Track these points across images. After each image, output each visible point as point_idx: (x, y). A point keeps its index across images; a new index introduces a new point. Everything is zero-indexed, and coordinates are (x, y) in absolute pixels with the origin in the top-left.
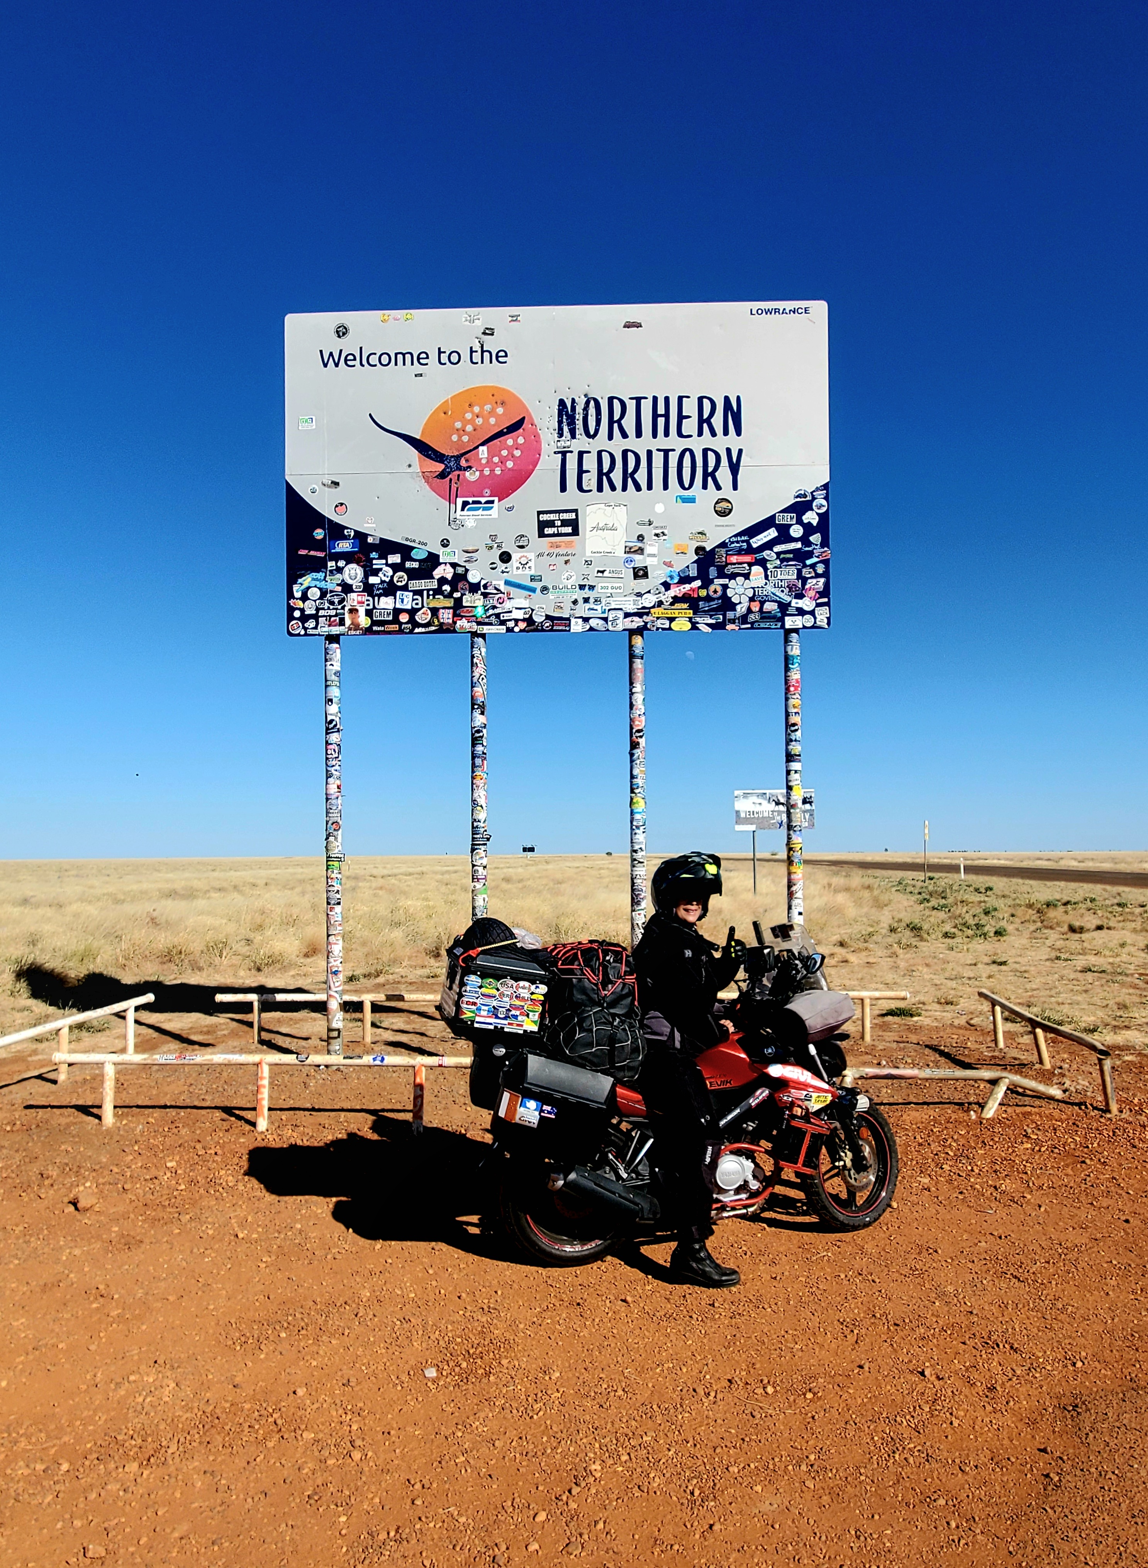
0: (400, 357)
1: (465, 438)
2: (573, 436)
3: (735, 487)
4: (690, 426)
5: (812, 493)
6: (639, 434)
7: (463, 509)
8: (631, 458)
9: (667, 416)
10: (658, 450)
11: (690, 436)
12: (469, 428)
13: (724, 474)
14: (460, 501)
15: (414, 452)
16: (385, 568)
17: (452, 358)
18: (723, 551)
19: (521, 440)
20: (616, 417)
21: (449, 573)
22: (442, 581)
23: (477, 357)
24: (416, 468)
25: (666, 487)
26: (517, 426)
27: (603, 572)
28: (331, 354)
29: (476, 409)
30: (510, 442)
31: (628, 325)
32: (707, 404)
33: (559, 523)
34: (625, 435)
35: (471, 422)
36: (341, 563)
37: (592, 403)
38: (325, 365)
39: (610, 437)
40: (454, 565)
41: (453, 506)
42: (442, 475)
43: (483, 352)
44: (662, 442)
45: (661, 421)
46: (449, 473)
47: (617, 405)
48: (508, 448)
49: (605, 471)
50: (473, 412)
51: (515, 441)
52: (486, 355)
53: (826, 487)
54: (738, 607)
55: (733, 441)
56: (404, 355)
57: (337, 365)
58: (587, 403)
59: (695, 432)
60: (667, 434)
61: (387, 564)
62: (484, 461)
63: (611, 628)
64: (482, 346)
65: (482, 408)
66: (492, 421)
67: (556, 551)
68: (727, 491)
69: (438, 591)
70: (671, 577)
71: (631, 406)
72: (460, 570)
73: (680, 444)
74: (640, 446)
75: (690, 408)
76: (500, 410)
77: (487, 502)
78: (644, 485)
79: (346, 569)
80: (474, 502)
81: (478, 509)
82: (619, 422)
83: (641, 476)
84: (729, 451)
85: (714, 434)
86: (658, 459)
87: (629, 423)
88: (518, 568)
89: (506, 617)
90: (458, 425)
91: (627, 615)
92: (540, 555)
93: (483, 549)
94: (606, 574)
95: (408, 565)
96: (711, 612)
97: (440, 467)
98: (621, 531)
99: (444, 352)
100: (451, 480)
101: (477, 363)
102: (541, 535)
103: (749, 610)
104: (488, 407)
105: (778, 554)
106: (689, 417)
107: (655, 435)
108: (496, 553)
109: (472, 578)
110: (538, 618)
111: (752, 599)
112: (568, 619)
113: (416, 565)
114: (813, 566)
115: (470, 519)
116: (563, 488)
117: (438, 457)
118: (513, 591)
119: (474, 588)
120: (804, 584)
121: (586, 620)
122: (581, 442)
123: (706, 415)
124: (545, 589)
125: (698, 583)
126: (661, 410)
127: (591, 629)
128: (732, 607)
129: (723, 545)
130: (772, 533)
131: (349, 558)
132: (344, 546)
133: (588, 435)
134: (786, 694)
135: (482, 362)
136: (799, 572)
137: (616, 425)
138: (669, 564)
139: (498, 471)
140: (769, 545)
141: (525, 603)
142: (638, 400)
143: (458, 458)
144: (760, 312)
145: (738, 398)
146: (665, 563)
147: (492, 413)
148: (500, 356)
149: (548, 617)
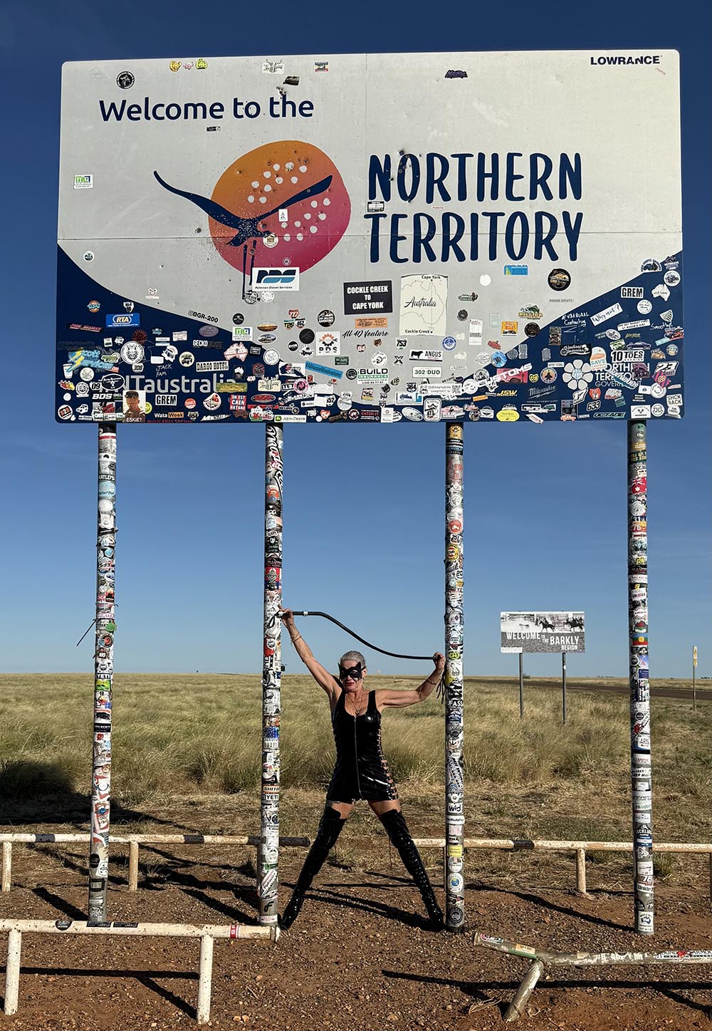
0: (191, 109)
1: (263, 200)
2: (387, 196)
3: (573, 256)
4: (521, 187)
5: (663, 263)
6: (462, 195)
7: (259, 281)
8: (453, 223)
9: (495, 175)
10: (485, 214)
11: (522, 199)
12: (268, 188)
13: (560, 242)
14: (256, 271)
15: (203, 217)
16: (170, 347)
17: (250, 110)
18: (558, 330)
19: (327, 202)
20: (437, 175)
21: (242, 353)
22: (235, 362)
23: (278, 109)
24: (206, 233)
25: (493, 256)
26: (322, 186)
27: (418, 354)
28: (113, 106)
29: (277, 167)
30: (314, 204)
31: (451, 74)
32: (541, 164)
33: (369, 297)
34: (446, 197)
35: (271, 181)
36: (119, 341)
37: (409, 162)
38: (106, 118)
39: (430, 199)
40: (248, 345)
41: (248, 277)
42: (236, 242)
43: (285, 103)
44: (489, 205)
45: (488, 182)
46: (244, 239)
47: (437, 163)
48: (313, 211)
49: (423, 238)
50: (272, 171)
51: (320, 202)
52: (289, 107)
53: (677, 257)
54: (576, 395)
55: (571, 205)
56: (195, 107)
57: (119, 118)
58: (403, 161)
59: (527, 195)
60: (494, 196)
61: (172, 343)
62: (284, 226)
63: (427, 419)
64: (284, 97)
65: (283, 166)
66: (294, 180)
67: (365, 330)
68: (564, 261)
69: (229, 374)
70: (498, 360)
71: (454, 164)
72: (255, 350)
73: (508, 208)
74: (465, 209)
75: (522, 166)
76: (303, 169)
77: (287, 273)
78: (467, 254)
79: (125, 347)
80: (272, 273)
81: (276, 280)
82: (440, 182)
83: (465, 244)
84: (566, 215)
85: (549, 196)
86: (484, 224)
87: (451, 184)
88: (321, 349)
89: (307, 404)
90: (255, 185)
91: (445, 404)
92: (347, 334)
93: (281, 326)
94: (422, 356)
95: (196, 343)
96: (542, 401)
97: (234, 232)
98: (440, 307)
99: (242, 104)
100: (246, 247)
101: (278, 116)
102: (348, 310)
103: (588, 398)
104: (289, 165)
105: (623, 333)
106: (521, 177)
107: (481, 197)
108: (296, 331)
109: (271, 358)
110: (344, 406)
111: (591, 385)
112: (378, 408)
113: (204, 344)
114: (664, 348)
115: (267, 291)
116: (375, 257)
117: (231, 220)
118: (316, 375)
119: (271, 371)
120: (653, 367)
121: (398, 409)
122: (395, 204)
123: (540, 174)
124: (351, 373)
125: (528, 367)
126: (488, 169)
127: (404, 419)
128: (569, 394)
129: (559, 322)
130: (616, 309)
131: (128, 334)
132: (122, 321)
133: (403, 195)
134: (630, 495)
135: (284, 115)
136: (648, 354)
137: (436, 186)
138: (494, 345)
139: (300, 237)
140: (612, 323)
141: (328, 389)
142: (462, 158)
143: (254, 222)
144: (603, 60)
145: (577, 157)
146: (491, 344)
147: (295, 171)
148: (305, 109)
149: (355, 405)
